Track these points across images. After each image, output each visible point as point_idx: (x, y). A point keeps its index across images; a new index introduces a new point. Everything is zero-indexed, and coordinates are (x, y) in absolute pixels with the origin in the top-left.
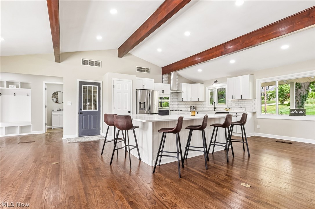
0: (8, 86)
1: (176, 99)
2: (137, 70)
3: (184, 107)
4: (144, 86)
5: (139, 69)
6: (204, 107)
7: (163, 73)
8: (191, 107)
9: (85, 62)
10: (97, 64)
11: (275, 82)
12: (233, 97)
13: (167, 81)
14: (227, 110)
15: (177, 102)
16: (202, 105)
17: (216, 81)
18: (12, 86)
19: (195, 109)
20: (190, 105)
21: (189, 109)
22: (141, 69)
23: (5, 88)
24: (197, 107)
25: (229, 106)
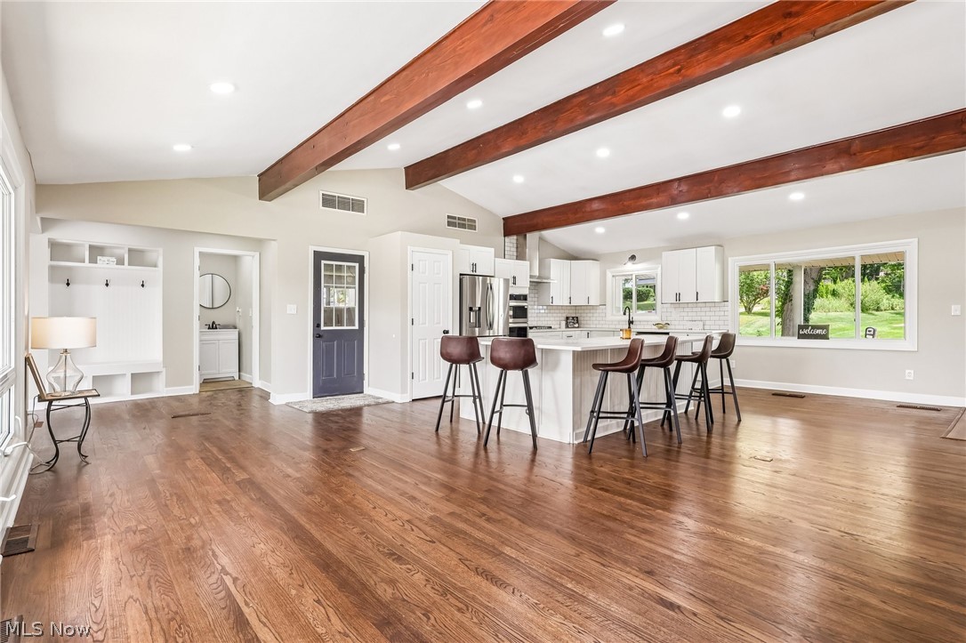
0: (93, 260)
1: (534, 299)
2: (449, 224)
3: (552, 319)
4: (474, 265)
5: (453, 222)
6: (601, 319)
7: (507, 233)
8: (567, 318)
9: (328, 201)
10: (357, 206)
11: (769, 265)
12: (678, 296)
13: (515, 254)
14: (661, 328)
15: (536, 307)
16: (595, 315)
17: (633, 257)
18: (105, 258)
19: (577, 325)
20: (565, 315)
21: (564, 323)
22: (457, 221)
23: (87, 264)
24: (582, 319)
25: (664, 318)
